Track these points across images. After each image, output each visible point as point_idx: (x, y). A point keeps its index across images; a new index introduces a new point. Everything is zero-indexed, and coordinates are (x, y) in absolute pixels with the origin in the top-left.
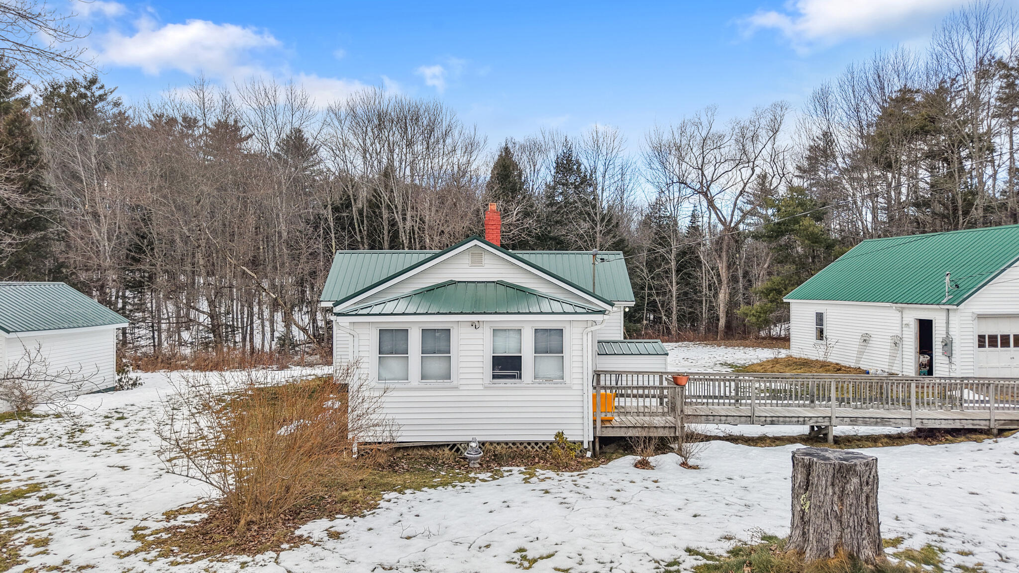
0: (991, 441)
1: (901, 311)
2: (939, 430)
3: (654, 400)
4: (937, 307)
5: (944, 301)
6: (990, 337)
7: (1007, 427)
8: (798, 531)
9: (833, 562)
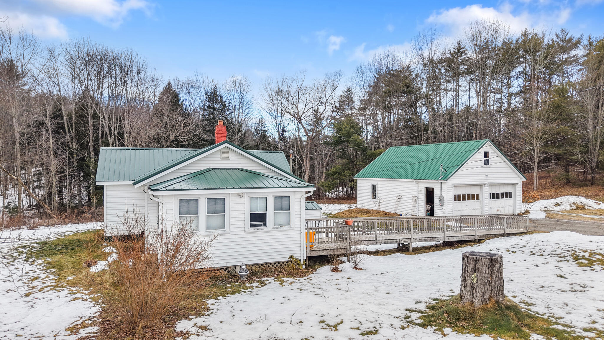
0: (477, 245)
1: (418, 183)
2: (455, 241)
3: (324, 234)
4: (437, 181)
5: (440, 179)
6: (458, 195)
7: (482, 238)
8: (469, 293)
9: (489, 306)
